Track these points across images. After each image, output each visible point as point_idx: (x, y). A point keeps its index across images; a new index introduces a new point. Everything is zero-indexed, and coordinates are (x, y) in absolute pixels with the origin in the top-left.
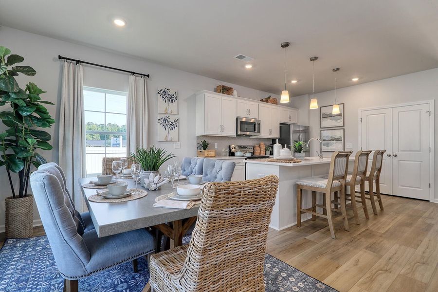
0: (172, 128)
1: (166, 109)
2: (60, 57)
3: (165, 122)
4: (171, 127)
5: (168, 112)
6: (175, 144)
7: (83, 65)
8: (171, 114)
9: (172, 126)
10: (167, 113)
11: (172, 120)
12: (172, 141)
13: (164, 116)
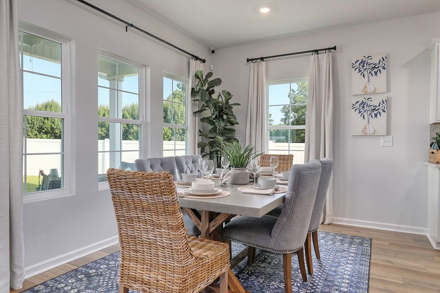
0: (376, 115)
1: (365, 87)
2: (248, 60)
3: (363, 107)
4: (373, 114)
5: (369, 91)
6: (381, 140)
7: (266, 61)
8: (374, 93)
9: (375, 111)
10: (366, 93)
11: (375, 102)
12: (374, 135)
13: (361, 99)
